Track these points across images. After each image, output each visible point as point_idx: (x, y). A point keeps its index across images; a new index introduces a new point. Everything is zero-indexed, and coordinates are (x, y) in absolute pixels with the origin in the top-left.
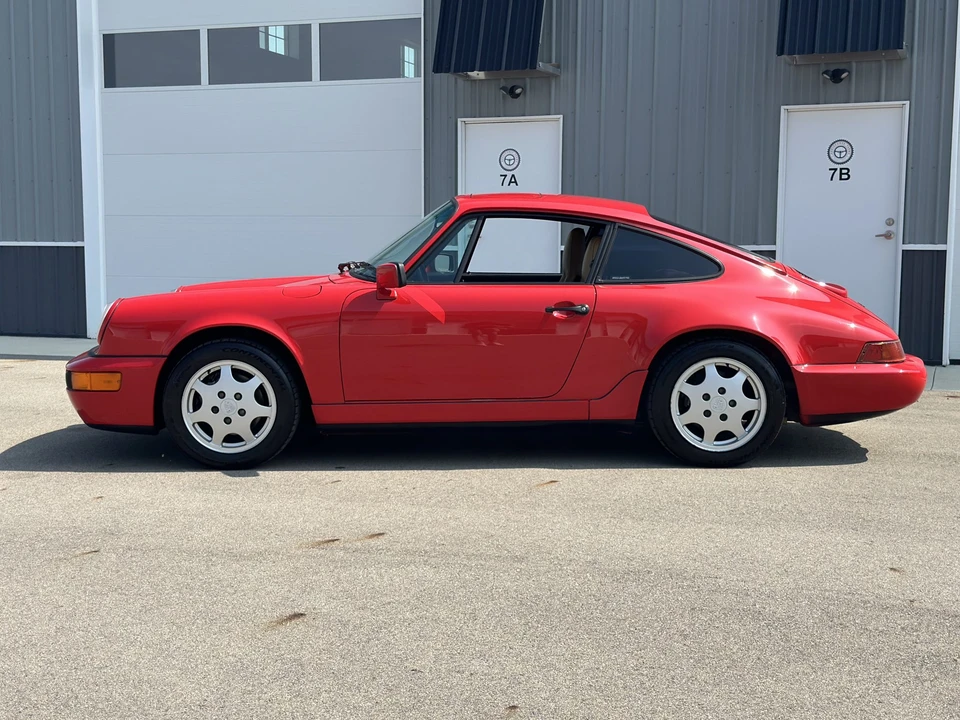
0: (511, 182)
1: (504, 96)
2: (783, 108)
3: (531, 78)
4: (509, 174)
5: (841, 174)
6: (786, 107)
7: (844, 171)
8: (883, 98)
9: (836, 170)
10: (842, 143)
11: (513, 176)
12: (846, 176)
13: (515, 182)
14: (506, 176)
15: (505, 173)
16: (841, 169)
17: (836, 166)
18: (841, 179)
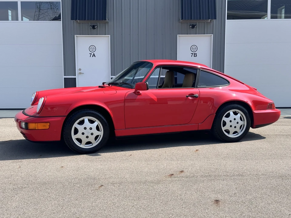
0: (93, 56)
1: (90, 28)
2: (178, 35)
3: (99, 23)
4: (92, 54)
5: (194, 55)
6: (179, 35)
7: (195, 54)
8: (206, 33)
9: (193, 54)
10: (194, 46)
11: (94, 54)
12: (196, 56)
13: (95, 56)
14: (91, 54)
15: (91, 53)
16: (194, 54)
17: (193, 53)
18: (194, 56)
